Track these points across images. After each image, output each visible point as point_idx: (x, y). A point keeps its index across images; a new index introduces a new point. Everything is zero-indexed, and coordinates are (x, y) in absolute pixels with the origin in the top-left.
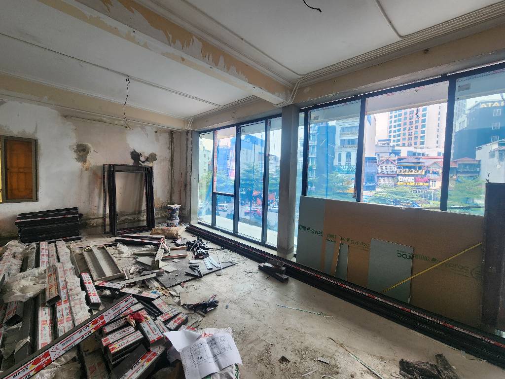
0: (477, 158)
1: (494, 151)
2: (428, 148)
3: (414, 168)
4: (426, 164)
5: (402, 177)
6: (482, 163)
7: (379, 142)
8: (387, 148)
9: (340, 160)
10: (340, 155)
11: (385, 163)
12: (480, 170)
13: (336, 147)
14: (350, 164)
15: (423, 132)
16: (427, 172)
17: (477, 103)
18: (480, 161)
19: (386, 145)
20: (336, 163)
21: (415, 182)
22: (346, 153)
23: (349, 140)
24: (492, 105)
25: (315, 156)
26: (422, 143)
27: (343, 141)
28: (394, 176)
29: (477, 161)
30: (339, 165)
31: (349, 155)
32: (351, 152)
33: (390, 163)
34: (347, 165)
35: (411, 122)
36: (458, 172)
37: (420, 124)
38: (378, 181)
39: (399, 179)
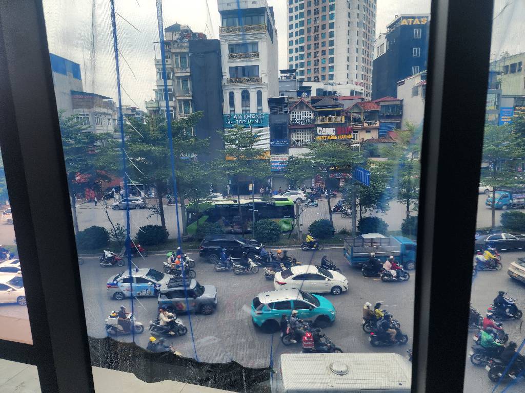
0: (399, 97)
1: (417, 87)
2: (339, 84)
3: (332, 113)
4: (345, 107)
5: (321, 129)
6: (404, 103)
7: (283, 75)
8: (293, 84)
9: (232, 104)
10: (232, 96)
11: (298, 107)
12: (402, 113)
13: (224, 81)
14: (249, 110)
15: (331, 60)
16: (348, 119)
17: (398, 18)
18: (402, 101)
19: (292, 78)
20: (227, 110)
21: (337, 134)
22: (240, 92)
23: (243, 68)
24: (413, 21)
25: (191, 98)
26: (331, 77)
27: (233, 70)
28: (310, 127)
29: (398, 100)
30: (232, 113)
31: (245, 96)
32: (249, 91)
33: (305, 107)
34: (244, 112)
35: (316, 45)
36: (380, 117)
37: (328, 48)
38: (290, 137)
39: (318, 131)
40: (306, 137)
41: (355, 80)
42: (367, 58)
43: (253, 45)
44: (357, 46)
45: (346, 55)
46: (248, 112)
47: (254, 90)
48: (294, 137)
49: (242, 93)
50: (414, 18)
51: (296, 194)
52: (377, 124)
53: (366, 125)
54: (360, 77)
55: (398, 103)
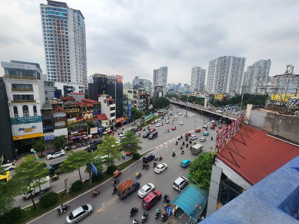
0: (99, 101)
1: (105, 101)
8: (52, 88)
9: (16, 112)
10: (15, 108)
11: (58, 111)
12: (101, 107)
13: (9, 102)
14: (29, 115)
15: (69, 74)
16: (80, 109)
18: (100, 103)
19: (51, 85)
20: (12, 115)
23: (23, 95)
24: (102, 76)
27: (16, 96)
30: (16, 117)
31: (25, 108)
32: (28, 106)
33: (61, 111)
34: (25, 116)
35: (61, 64)
36: (93, 109)
37: (67, 66)
38: (54, 125)
39: (68, 120)
40: (63, 123)
41: (80, 83)
42: (84, 72)
43: (29, 86)
44: (80, 67)
45: (76, 70)
46: (28, 116)
47: (31, 106)
48: (57, 124)
49: (23, 107)
50: (102, 75)
51: (60, 153)
52: (92, 111)
53: (88, 111)
54: (82, 82)
55: (99, 103)
